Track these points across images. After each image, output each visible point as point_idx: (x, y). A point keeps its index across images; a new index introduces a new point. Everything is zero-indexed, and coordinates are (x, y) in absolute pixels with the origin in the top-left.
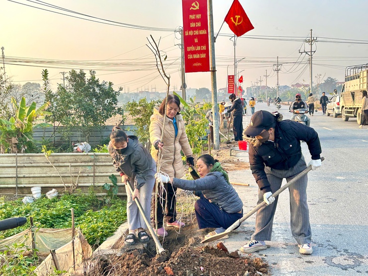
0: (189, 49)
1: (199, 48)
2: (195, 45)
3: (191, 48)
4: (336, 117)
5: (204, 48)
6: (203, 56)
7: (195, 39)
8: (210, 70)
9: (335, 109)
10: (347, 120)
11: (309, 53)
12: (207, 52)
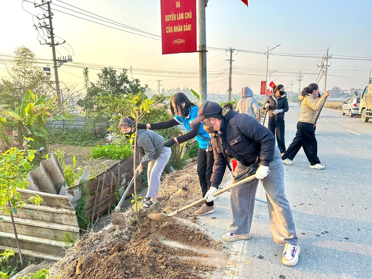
0: (168, 18)
1: (181, 16)
2: (177, 11)
3: (170, 16)
4: (352, 117)
5: (189, 15)
6: (188, 28)
7: (177, 3)
8: (198, 49)
9: (352, 109)
10: (367, 121)
11: (325, 67)
12: (193, 21)
